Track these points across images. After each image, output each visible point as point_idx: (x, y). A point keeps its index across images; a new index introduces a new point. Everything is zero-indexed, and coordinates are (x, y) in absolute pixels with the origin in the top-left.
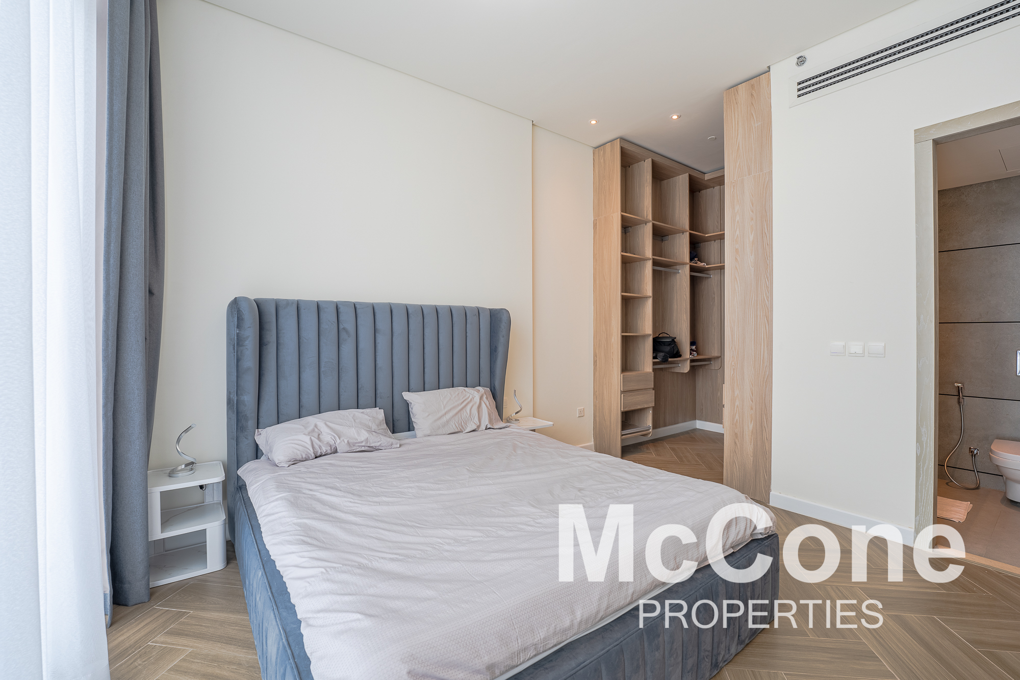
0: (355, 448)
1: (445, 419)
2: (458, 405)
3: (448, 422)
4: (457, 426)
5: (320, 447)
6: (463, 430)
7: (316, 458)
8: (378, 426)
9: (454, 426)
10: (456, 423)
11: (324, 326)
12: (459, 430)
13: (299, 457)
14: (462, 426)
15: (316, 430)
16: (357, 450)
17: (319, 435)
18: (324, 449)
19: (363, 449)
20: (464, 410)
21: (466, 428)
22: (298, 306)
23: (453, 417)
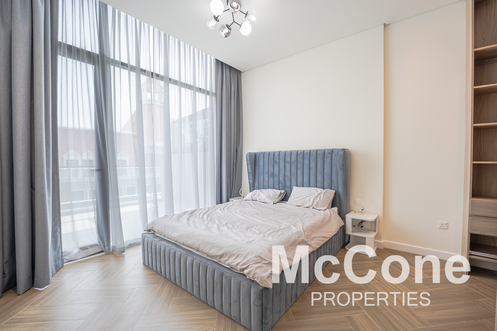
0: (261, 201)
1: (297, 199)
2: (307, 195)
3: (298, 201)
4: (301, 203)
5: (254, 198)
6: (303, 206)
7: (253, 200)
8: (273, 196)
9: (300, 203)
10: (301, 202)
11: (270, 160)
12: (301, 205)
13: (248, 199)
14: (304, 204)
15: (256, 192)
16: (262, 202)
17: (255, 194)
18: (255, 199)
19: (263, 202)
20: (308, 198)
21: (305, 205)
22: (264, 153)
23: (301, 199)
